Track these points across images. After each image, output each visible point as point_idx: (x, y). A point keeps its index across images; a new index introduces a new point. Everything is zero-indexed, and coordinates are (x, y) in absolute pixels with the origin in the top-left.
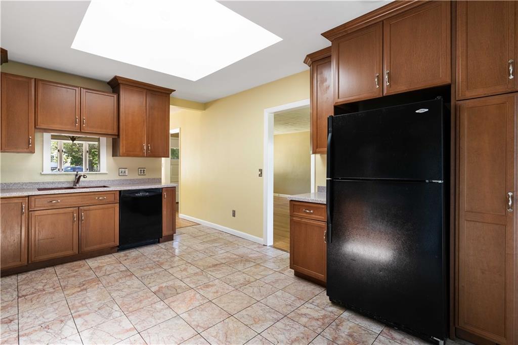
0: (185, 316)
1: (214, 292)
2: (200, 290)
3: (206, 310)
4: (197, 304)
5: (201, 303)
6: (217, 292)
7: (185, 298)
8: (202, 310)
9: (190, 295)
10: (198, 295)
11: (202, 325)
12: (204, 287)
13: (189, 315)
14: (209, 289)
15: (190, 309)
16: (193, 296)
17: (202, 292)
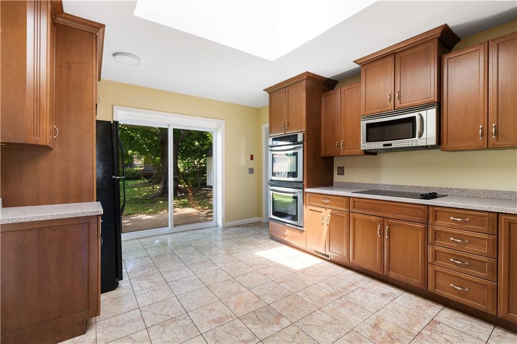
0: (243, 289)
1: (213, 310)
2: (229, 315)
3: (225, 292)
4: (234, 299)
5: (230, 299)
6: (211, 310)
7: (245, 305)
8: (229, 292)
9: (240, 309)
10: (231, 308)
11: (230, 282)
12: (224, 319)
13: (240, 290)
14: (219, 315)
15: (240, 294)
16: (237, 307)
17: (228, 311)
